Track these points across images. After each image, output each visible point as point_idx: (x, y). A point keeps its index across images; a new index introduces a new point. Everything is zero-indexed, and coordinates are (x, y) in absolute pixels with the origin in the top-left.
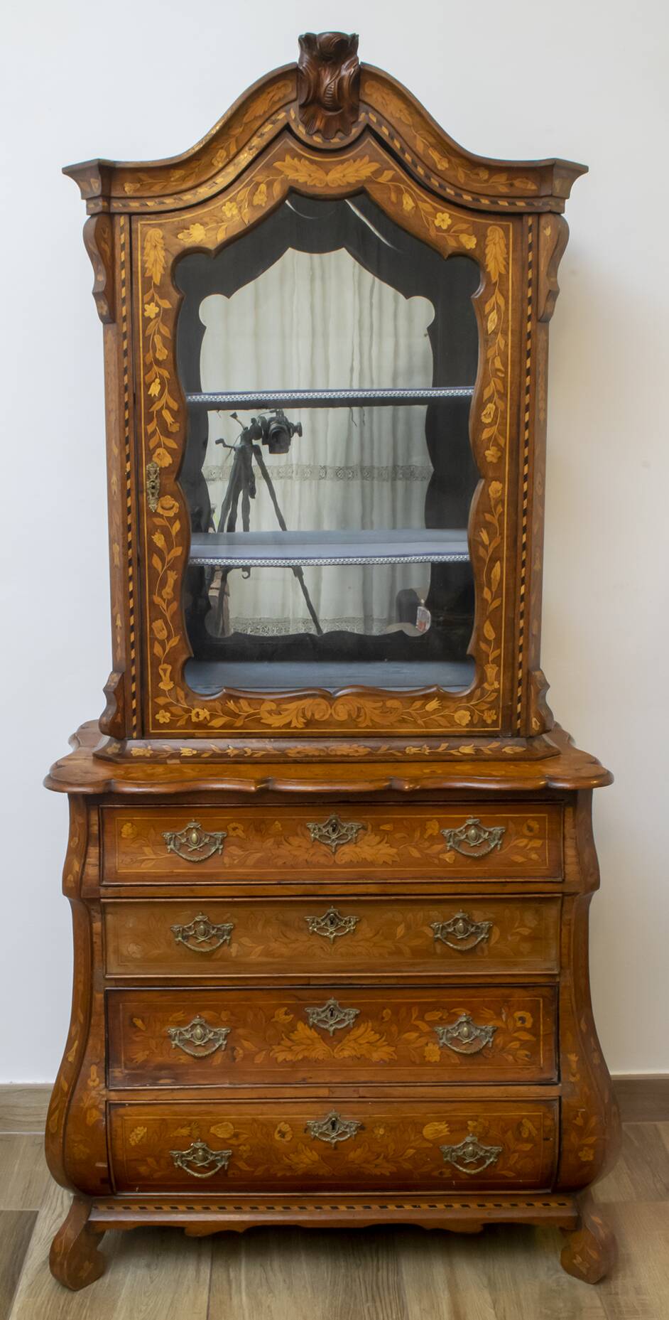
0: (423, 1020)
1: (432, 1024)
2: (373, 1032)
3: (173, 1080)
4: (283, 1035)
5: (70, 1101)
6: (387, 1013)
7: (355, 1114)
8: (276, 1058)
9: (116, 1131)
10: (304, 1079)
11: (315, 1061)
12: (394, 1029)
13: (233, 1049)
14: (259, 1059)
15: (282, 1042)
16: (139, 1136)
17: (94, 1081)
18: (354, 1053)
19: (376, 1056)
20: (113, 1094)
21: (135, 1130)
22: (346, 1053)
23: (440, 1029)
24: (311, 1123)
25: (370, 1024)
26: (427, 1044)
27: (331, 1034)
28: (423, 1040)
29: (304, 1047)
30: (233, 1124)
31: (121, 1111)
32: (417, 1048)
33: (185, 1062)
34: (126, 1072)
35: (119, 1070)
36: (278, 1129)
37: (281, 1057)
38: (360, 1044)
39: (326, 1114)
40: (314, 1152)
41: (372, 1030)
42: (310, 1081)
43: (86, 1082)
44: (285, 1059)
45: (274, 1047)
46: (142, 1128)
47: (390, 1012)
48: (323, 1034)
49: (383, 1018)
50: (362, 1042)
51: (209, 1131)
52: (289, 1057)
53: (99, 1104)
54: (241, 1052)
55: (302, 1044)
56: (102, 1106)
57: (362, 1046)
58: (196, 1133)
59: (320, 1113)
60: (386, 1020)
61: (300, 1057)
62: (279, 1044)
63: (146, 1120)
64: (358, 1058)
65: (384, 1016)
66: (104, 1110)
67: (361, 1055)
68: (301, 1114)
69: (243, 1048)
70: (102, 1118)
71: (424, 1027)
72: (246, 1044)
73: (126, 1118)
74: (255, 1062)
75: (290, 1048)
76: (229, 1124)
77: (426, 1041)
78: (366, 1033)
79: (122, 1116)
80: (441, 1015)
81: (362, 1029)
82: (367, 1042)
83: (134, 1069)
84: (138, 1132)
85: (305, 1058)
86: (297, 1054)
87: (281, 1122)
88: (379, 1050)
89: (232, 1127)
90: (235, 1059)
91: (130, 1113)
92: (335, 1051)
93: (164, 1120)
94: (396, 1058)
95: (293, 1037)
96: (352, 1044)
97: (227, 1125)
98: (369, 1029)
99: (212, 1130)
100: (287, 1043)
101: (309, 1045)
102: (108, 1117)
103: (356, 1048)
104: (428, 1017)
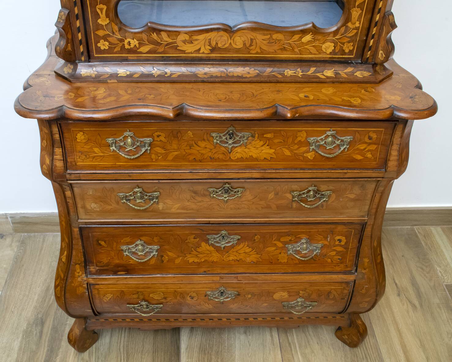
0: (279, 240)
1: (285, 243)
2: (248, 247)
3: (126, 272)
4: (192, 249)
5: (66, 283)
6: (257, 238)
7: (235, 288)
8: (188, 261)
9: (95, 296)
10: (205, 272)
11: (212, 262)
12: (261, 246)
13: (162, 256)
14: (178, 261)
15: (192, 253)
16: (109, 298)
17: (78, 273)
18: (235, 258)
19: (248, 260)
20: (90, 280)
21: (106, 295)
22: (231, 258)
23: (290, 246)
24: (209, 293)
25: (246, 243)
26: (280, 253)
27: (222, 249)
28: (279, 251)
29: (206, 255)
30: (163, 293)
31: (97, 286)
32: (273, 255)
33: (132, 263)
34: (97, 268)
35: (93, 267)
36: (190, 295)
37: (191, 260)
38: (240, 254)
39: (218, 288)
40: (210, 305)
41: (247, 246)
42: (208, 272)
43: (74, 273)
44: (194, 261)
45: (187, 255)
46: (110, 294)
47: (259, 237)
48: (218, 249)
49: (255, 240)
50: (240, 252)
51: (149, 296)
52: (196, 260)
53: (83, 284)
54: (167, 257)
55: (204, 253)
56: (85, 286)
57: (241, 255)
58: (141, 297)
59: (214, 287)
60: (256, 241)
61: (203, 260)
62: (190, 254)
63: (112, 291)
64: (238, 261)
65: (255, 239)
66: (86, 287)
67: (240, 259)
68: (203, 288)
69: (168, 256)
70: (85, 291)
71: (280, 245)
72: (170, 254)
73: (100, 290)
74: (176, 263)
75: (197, 255)
76: (161, 293)
77: (280, 252)
78: (244, 248)
79: (98, 289)
80: (290, 238)
81: (241, 245)
82: (244, 252)
83: (101, 267)
84: (108, 296)
85: (205, 261)
86: (201, 259)
87: (191, 292)
88: (251, 256)
89: (162, 294)
90: (163, 261)
91: (102, 287)
92: (224, 257)
93: (123, 291)
94: (261, 260)
95: (198, 250)
96: (235, 253)
97: (160, 293)
98: (246, 246)
99: (151, 295)
100: (195, 252)
101: (208, 254)
102: (90, 290)
103: (237, 256)
104: (282, 239)
